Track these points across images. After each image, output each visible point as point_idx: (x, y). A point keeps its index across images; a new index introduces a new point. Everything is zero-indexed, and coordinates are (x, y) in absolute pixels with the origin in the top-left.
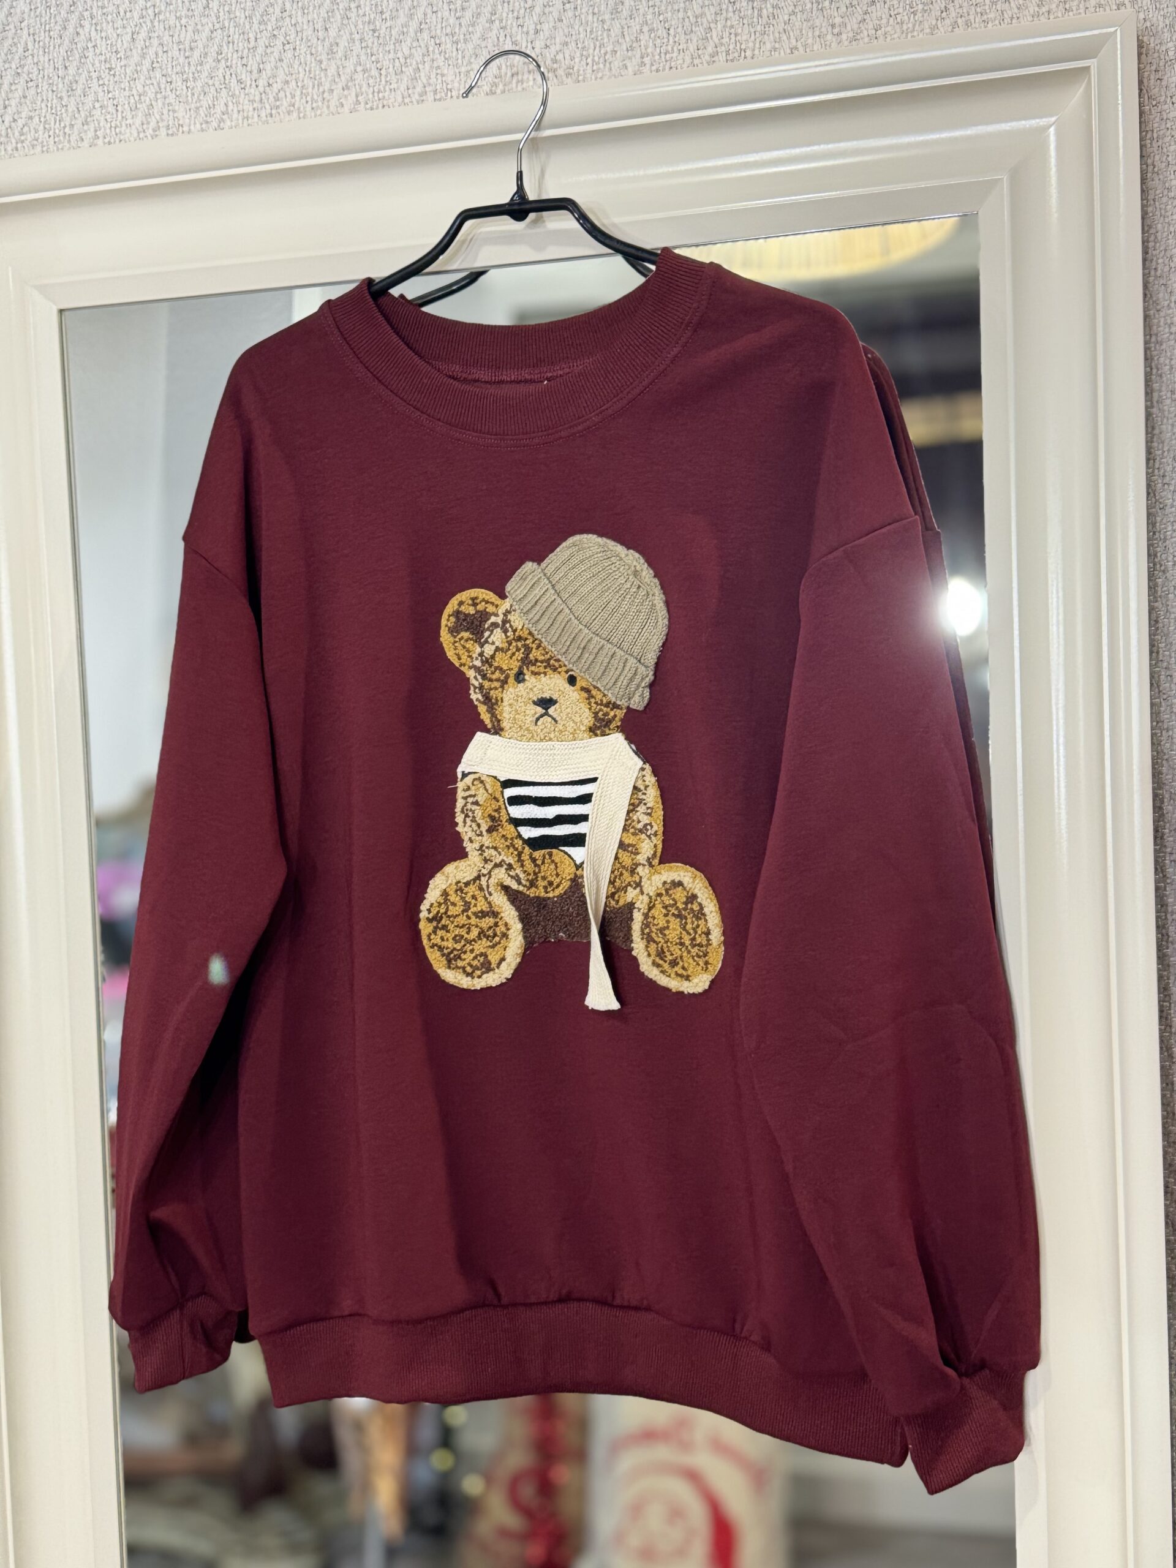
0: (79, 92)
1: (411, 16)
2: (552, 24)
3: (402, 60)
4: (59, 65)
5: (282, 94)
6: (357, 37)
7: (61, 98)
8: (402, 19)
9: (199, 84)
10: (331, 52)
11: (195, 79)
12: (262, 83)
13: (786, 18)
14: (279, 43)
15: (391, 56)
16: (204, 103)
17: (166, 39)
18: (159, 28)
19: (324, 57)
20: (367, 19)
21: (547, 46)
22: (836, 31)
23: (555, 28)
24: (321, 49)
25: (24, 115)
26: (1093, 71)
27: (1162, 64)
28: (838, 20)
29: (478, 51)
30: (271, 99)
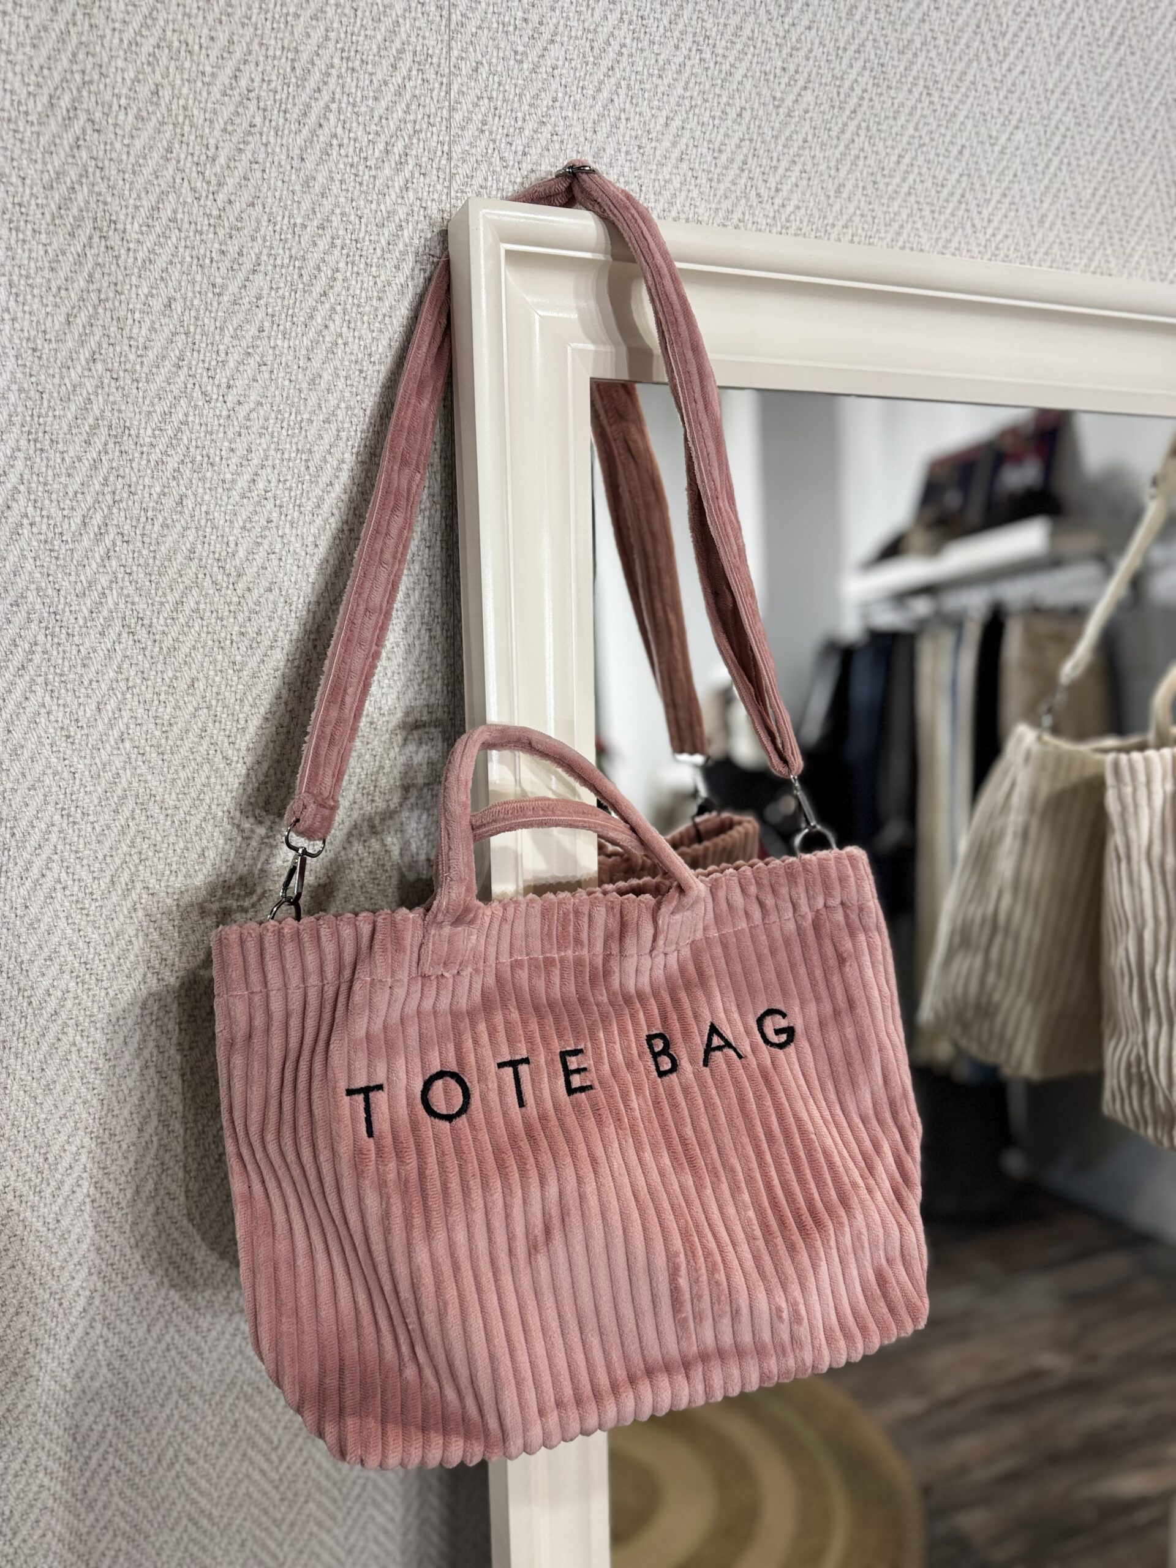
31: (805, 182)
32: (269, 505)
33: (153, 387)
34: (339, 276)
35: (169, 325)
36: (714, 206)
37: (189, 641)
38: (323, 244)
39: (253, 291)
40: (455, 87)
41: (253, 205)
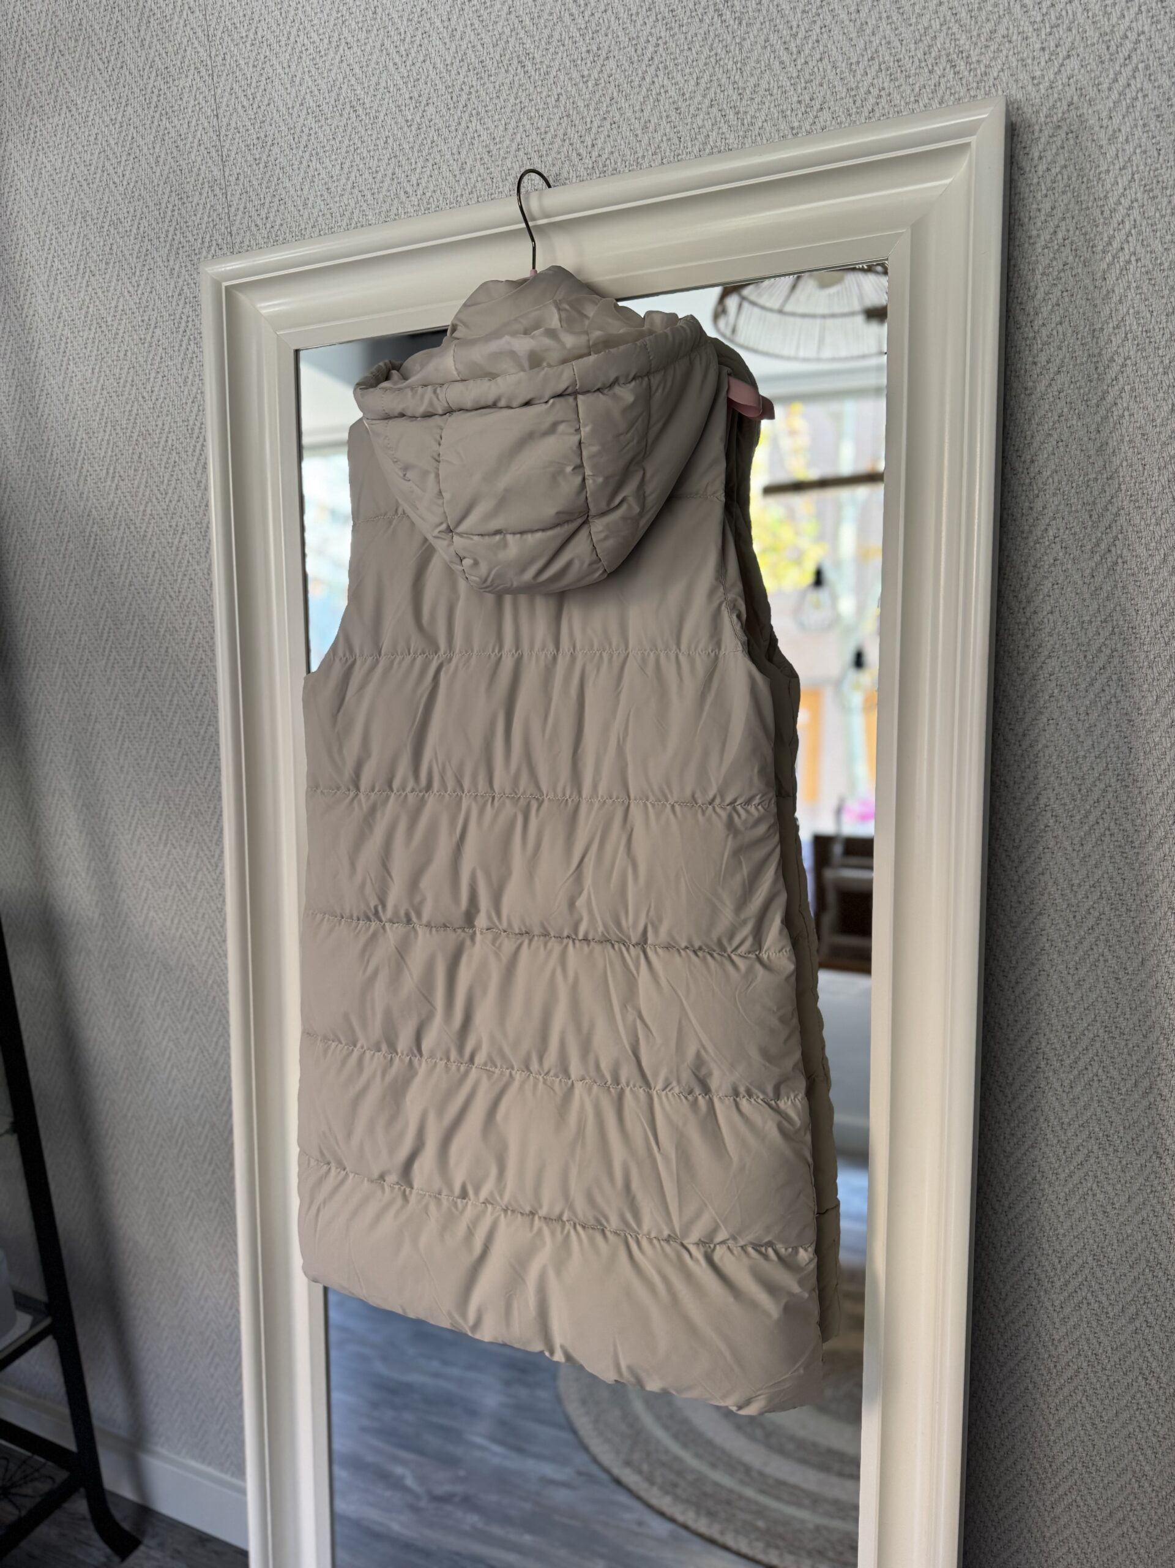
0: (310, 205)
1: (512, 140)
2: (602, 140)
3: (507, 172)
4: (298, 187)
5: (431, 200)
6: (478, 157)
7: (299, 211)
8: (507, 142)
9: (381, 196)
10: (462, 169)
11: (379, 192)
12: (419, 192)
13: (760, 125)
14: (429, 164)
15: (499, 169)
16: (384, 209)
17: (361, 166)
18: (357, 159)
19: (457, 173)
20: (484, 144)
21: (600, 156)
22: (794, 132)
23: (605, 142)
24: (455, 167)
25: (278, 222)
26: (973, 146)
27: (1028, 142)
28: (796, 124)
29: (555, 162)
30: (425, 203)
31: (436, 172)
32: (174, 453)
33: (124, 398)
34: (190, 319)
35: (127, 364)
36: (377, 211)
37: (150, 530)
38: (182, 303)
39: (155, 339)
40: (229, 193)
41: (151, 292)
